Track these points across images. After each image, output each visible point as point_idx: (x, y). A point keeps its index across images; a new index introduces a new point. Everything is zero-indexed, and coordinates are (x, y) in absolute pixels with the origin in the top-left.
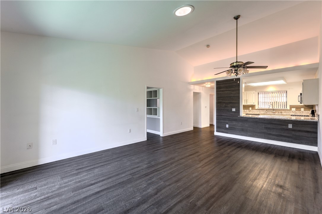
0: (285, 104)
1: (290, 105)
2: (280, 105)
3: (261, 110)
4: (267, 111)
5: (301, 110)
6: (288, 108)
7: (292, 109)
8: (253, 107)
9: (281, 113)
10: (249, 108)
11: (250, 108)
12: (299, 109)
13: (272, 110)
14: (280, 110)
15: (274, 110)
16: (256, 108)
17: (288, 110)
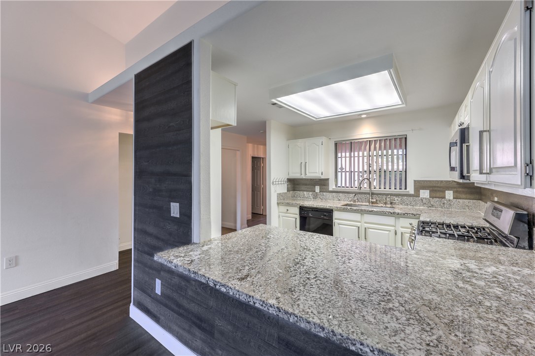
0: (401, 174)
1: (415, 181)
2: (390, 178)
3: (341, 194)
4: (356, 198)
5: (444, 198)
6: (411, 189)
7: (421, 191)
8: (323, 183)
9: (391, 203)
10: (315, 186)
11: (317, 189)
12: (441, 194)
13: (369, 194)
14: (387, 195)
15: (373, 194)
16: (330, 189)
17: (410, 195)
